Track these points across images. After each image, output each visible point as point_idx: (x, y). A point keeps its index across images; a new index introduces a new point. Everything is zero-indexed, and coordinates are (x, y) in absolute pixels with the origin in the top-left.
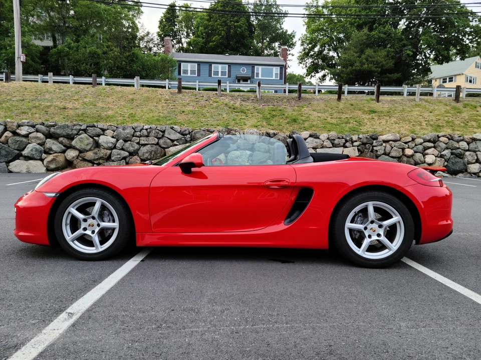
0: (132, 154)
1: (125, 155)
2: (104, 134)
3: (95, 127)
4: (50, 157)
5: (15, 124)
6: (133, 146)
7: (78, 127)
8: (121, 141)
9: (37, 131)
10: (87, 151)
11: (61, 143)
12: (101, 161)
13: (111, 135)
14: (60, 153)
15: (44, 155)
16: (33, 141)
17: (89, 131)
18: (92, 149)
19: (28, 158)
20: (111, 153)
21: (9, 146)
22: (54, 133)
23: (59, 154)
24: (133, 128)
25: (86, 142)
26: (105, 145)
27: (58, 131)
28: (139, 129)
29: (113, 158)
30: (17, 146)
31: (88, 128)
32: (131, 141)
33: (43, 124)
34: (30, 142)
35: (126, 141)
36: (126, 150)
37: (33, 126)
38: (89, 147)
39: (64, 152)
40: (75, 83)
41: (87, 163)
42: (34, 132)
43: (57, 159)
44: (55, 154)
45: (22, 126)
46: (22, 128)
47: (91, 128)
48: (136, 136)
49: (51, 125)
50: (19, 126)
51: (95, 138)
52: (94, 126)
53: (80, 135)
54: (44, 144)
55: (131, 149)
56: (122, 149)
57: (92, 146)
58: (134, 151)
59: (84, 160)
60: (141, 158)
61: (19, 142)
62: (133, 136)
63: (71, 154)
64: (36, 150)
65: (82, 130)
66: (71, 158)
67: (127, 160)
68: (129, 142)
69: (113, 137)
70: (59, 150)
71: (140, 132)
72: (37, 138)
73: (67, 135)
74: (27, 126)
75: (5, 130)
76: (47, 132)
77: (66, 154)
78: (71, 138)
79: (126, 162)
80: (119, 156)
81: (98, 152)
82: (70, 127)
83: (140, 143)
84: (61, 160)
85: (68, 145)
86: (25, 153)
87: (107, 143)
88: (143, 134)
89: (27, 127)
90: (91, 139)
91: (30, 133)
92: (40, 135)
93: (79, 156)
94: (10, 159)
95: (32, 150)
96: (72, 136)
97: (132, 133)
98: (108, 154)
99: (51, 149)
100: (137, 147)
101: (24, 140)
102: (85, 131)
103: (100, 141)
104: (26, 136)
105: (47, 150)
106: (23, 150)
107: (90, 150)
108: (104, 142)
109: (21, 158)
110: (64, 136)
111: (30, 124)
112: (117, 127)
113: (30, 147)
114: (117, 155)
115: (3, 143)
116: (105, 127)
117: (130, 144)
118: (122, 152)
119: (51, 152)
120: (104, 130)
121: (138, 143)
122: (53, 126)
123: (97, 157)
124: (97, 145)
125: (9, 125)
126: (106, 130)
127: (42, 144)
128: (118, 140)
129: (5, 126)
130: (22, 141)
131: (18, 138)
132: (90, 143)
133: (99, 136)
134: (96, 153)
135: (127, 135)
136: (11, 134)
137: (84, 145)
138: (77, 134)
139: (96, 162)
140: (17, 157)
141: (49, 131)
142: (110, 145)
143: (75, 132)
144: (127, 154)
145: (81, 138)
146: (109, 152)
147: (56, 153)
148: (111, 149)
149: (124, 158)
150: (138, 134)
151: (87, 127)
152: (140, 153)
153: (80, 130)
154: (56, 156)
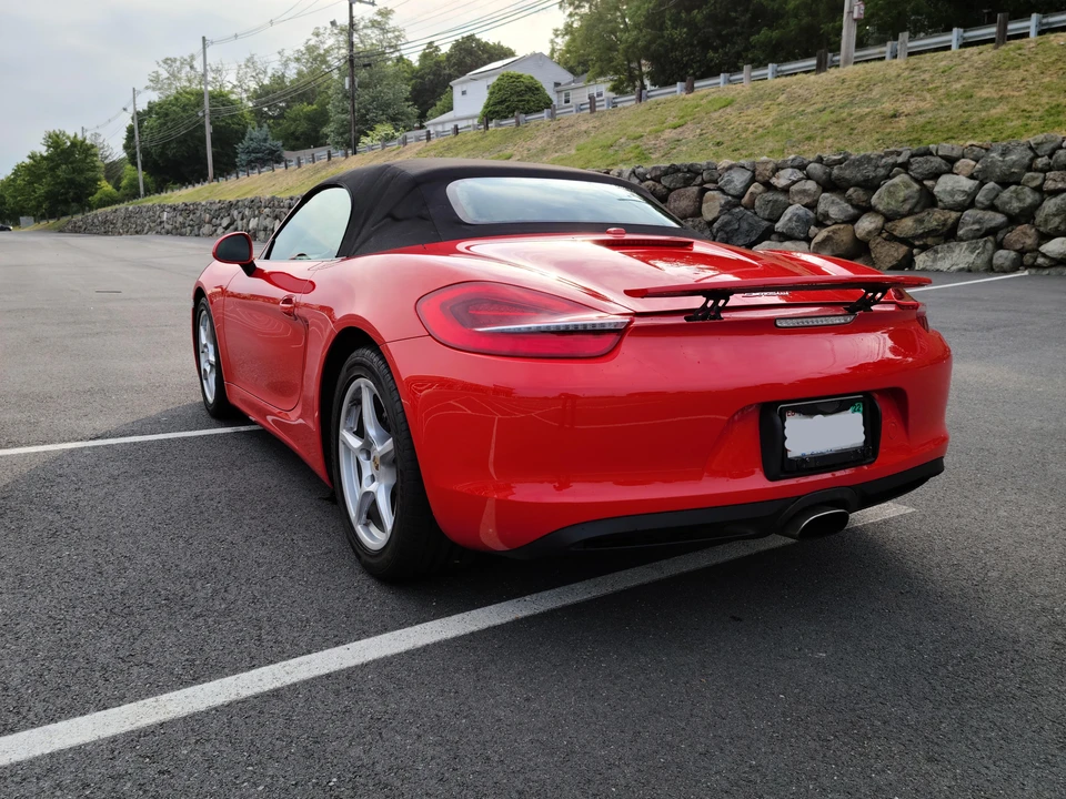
0: (1014, 220)
1: (993, 224)
2: (950, 172)
3: (931, 154)
4: (823, 233)
5: (770, 166)
6: (1022, 196)
7: (890, 160)
8: (991, 185)
9: (808, 177)
10: (904, 216)
11: (849, 200)
12: (930, 241)
13: (968, 170)
14: (843, 222)
15: (813, 229)
16: (796, 199)
17: (913, 167)
18: (916, 210)
19: (785, 237)
20: (958, 219)
21: (756, 213)
22: (839, 179)
23: (842, 226)
24: (1031, 148)
25: (902, 194)
26: (948, 199)
27: (848, 174)
28: (1047, 148)
29: (960, 233)
30: (767, 212)
31: (912, 160)
32: (1018, 183)
33: (820, 160)
34: (791, 202)
35: (1004, 184)
36: (1000, 209)
37: (802, 167)
38: (907, 207)
39: (853, 220)
40: (965, 45)
41: (896, 245)
42: (802, 179)
43: (836, 237)
44: (834, 227)
45: (783, 169)
46: (781, 172)
47: (919, 159)
48: (1036, 170)
49: (834, 161)
50: (777, 169)
51: (925, 182)
52: (928, 153)
53: (894, 176)
54: (816, 206)
55: (1015, 206)
56: (992, 207)
57: (918, 203)
58: (1023, 210)
59: (892, 238)
60: (1042, 229)
61: (771, 204)
62: (1029, 168)
63: (867, 224)
64: (799, 218)
65: (901, 165)
66: (863, 233)
67: (1000, 236)
68: (1013, 188)
69: (971, 177)
70: (842, 217)
71: (1050, 156)
72: (804, 192)
73: (865, 181)
74: (792, 167)
75: (753, 180)
76: (824, 177)
77: (856, 226)
78: (871, 186)
79: (996, 241)
80: (976, 227)
81: (927, 218)
82: (874, 161)
83: (1045, 187)
84: (844, 238)
85: (864, 204)
86: (779, 226)
87: (952, 193)
88: (1056, 161)
89: (790, 170)
90: (916, 187)
91: (794, 183)
92: (811, 185)
93: (883, 228)
94: (754, 239)
95: (790, 220)
96: (876, 182)
97: (1027, 160)
98: (950, 221)
99: (826, 216)
100: (1030, 198)
101: (781, 198)
102: (905, 166)
103: (936, 189)
104: (785, 190)
105: (821, 219)
106: (777, 221)
107: (910, 213)
108: (945, 191)
109: (773, 237)
110: (858, 185)
111: (796, 163)
112: (987, 150)
113: (789, 211)
114: (974, 223)
115: (746, 208)
116: (955, 153)
117: (1015, 191)
118: (989, 214)
119: (829, 222)
120: (951, 161)
121: (1038, 189)
122: (839, 162)
123: (921, 231)
124: (929, 200)
125: (760, 169)
126: (957, 159)
127: (812, 206)
128: (982, 184)
129: (754, 172)
130: (776, 201)
131: (770, 196)
132: (911, 197)
133: (936, 176)
134: (921, 221)
135: (1011, 167)
136: (761, 188)
137: (897, 201)
138: (888, 177)
139: (917, 243)
140: (767, 235)
141: (830, 174)
142: (960, 198)
143: (882, 172)
144: (1000, 218)
145: (893, 185)
146: (954, 215)
147: (836, 223)
148: (961, 207)
149: (993, 231)
150: (1040, 162)
151: (912, 156)
152: (1040, 216)
153: (895, 165)
154: (834, 232)
